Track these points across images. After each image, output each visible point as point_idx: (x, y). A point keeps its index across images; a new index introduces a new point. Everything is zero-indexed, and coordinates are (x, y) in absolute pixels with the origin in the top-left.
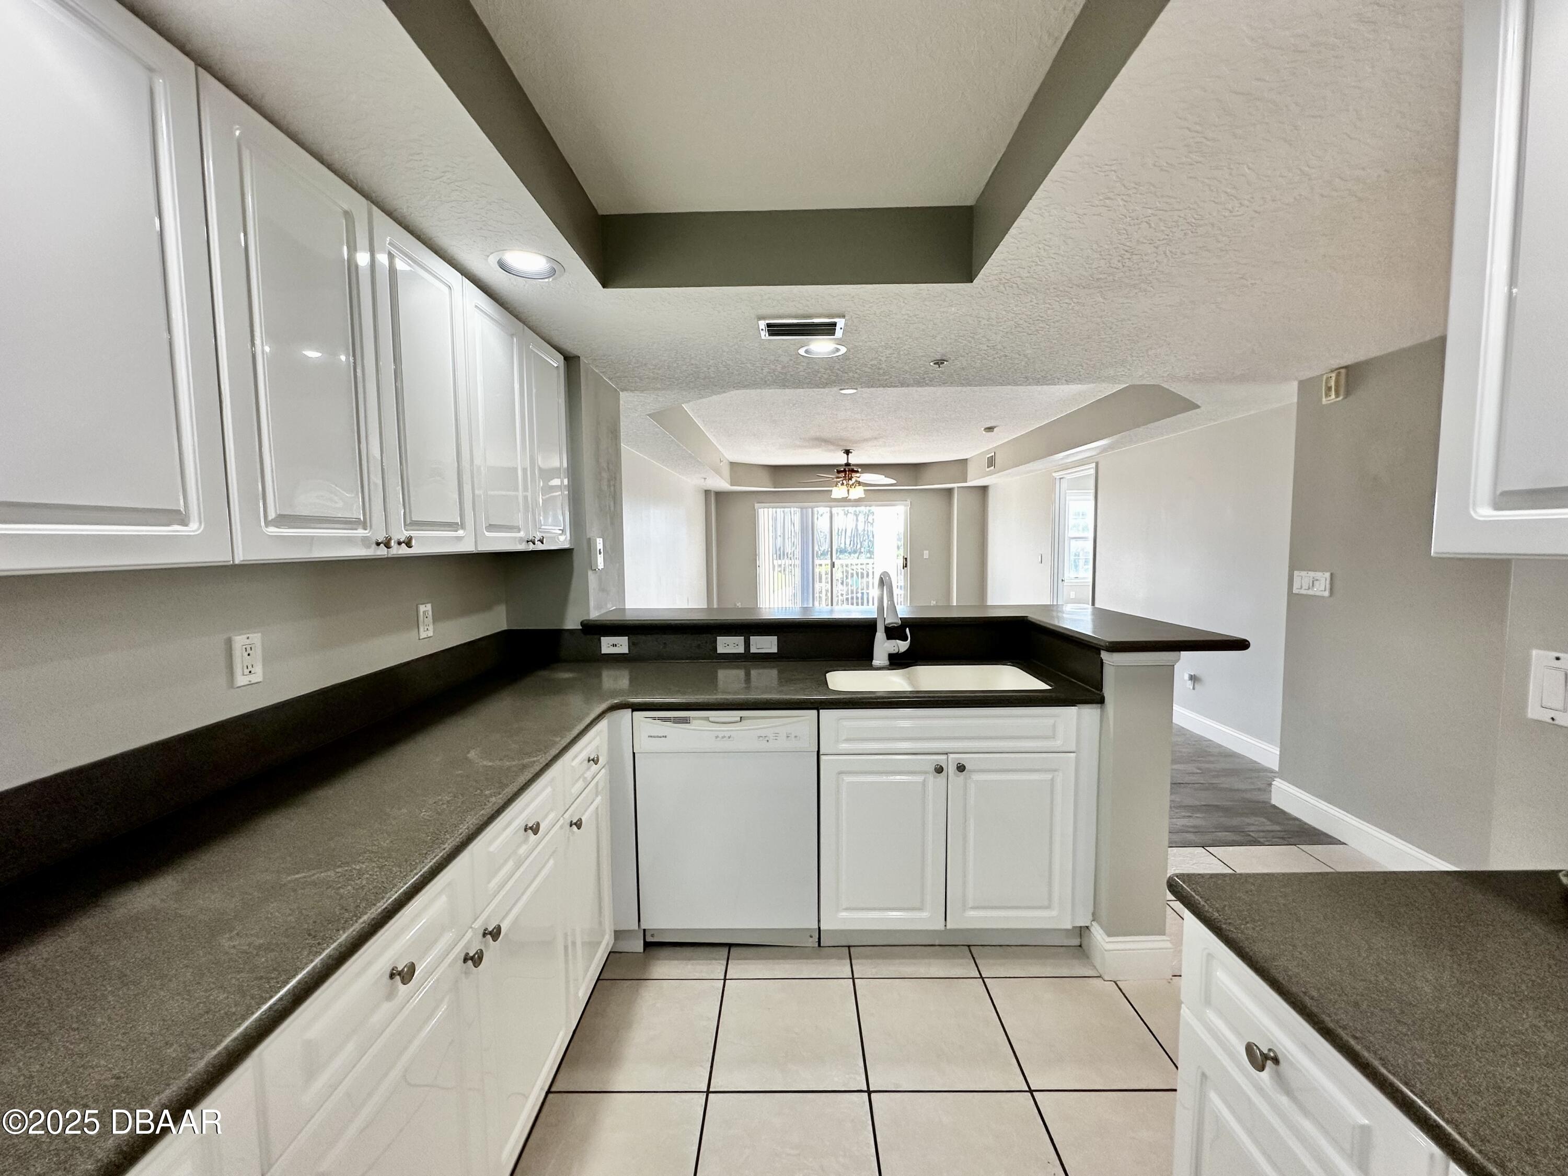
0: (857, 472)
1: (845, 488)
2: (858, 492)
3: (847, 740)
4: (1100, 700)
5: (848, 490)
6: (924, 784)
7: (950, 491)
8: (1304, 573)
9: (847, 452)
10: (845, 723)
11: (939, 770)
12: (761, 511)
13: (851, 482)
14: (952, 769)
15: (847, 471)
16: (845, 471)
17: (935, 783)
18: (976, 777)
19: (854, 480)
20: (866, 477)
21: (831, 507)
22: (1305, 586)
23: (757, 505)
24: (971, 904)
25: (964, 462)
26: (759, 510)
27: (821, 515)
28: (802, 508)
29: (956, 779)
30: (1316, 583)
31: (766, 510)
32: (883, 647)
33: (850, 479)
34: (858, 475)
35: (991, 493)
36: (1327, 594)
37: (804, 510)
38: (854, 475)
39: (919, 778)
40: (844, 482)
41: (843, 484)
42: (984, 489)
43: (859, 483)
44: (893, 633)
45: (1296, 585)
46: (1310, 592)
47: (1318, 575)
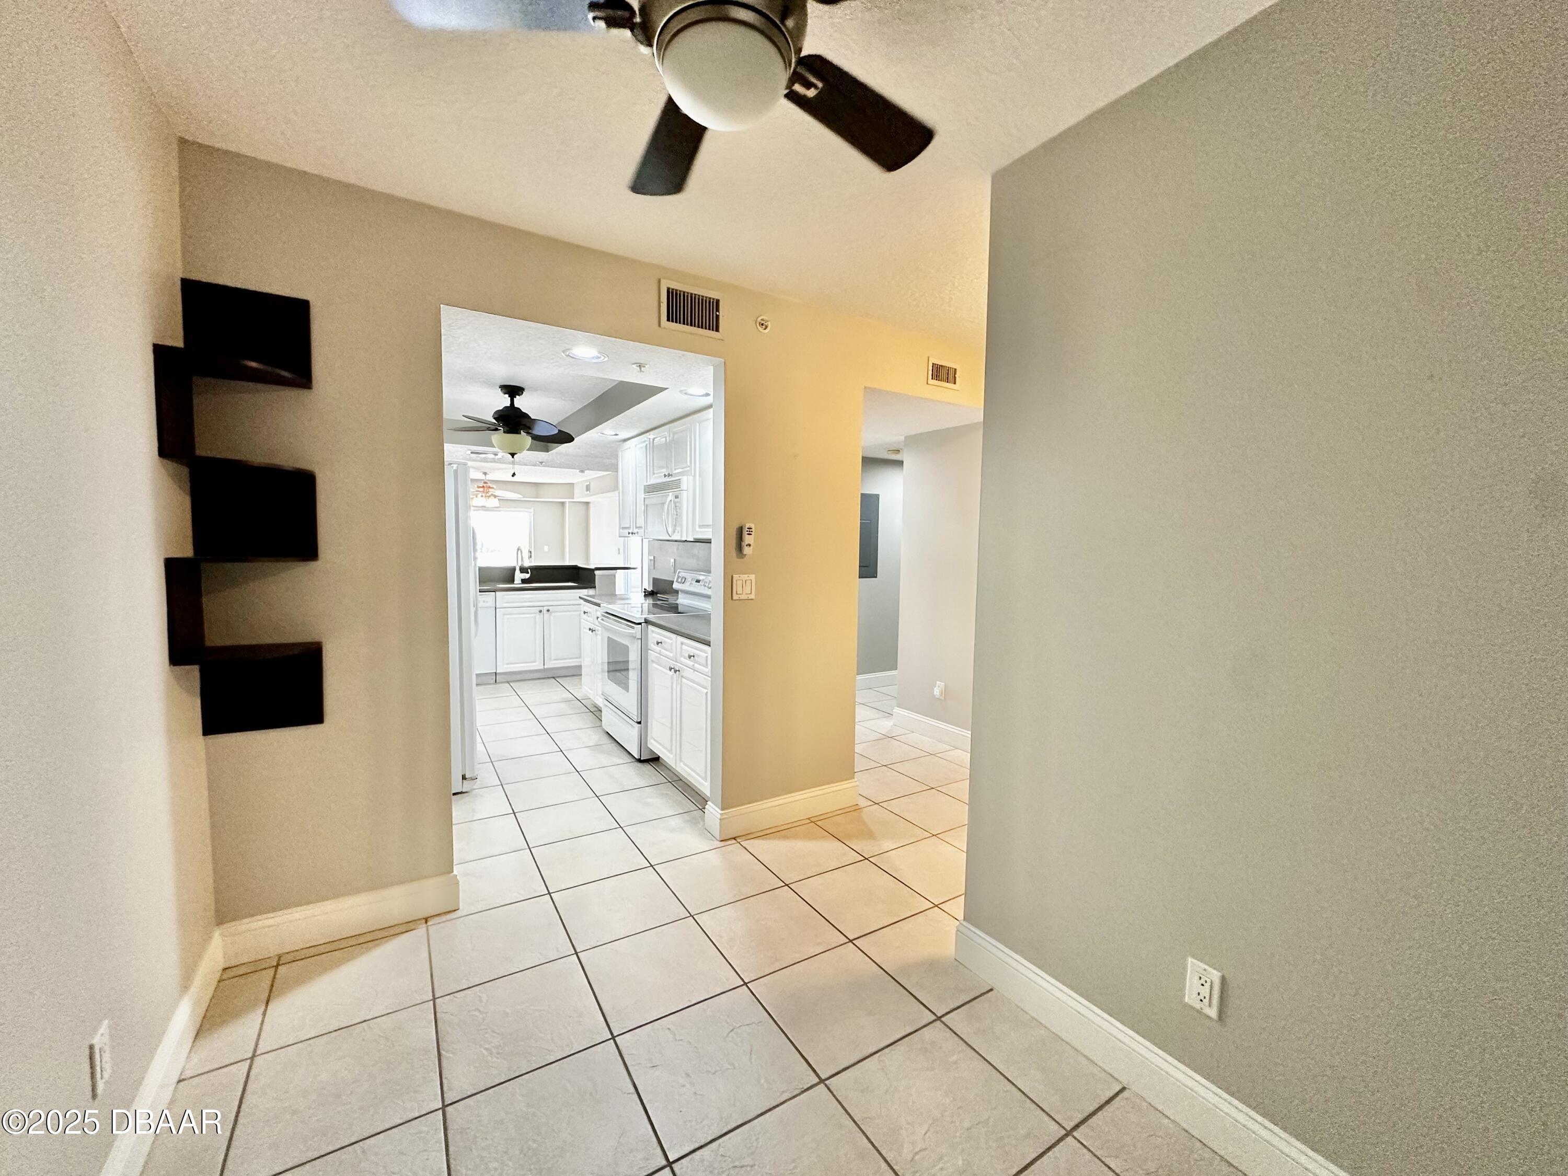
0: (492, 488)
1: (484, 499)
2: (493, 502)
3: (507, 603)
4: (595, 585)
5: (487, 501)
6: (535, 617)
7: (563, 504)
9: (485, 474)
10: (503, 597)
11: (540, 611)
13: (488, 495)
14: (545, 611)
15: (485, 487)
16: (483, 487)
17: (539, 617)
18: (553, 614)
19: (490, 493)
20: (498, 492)
24: (552, 658)
25: (573, 484)
29: (546, 615)
32: (519, 576)
33: (487, 493)
34: (493, 490)
35: (591, 505)
38: (490, 490)
39: (533, 615)
40: (484, 495)
41: (482, 496)
43: (495, 497)
44: (523, 570)
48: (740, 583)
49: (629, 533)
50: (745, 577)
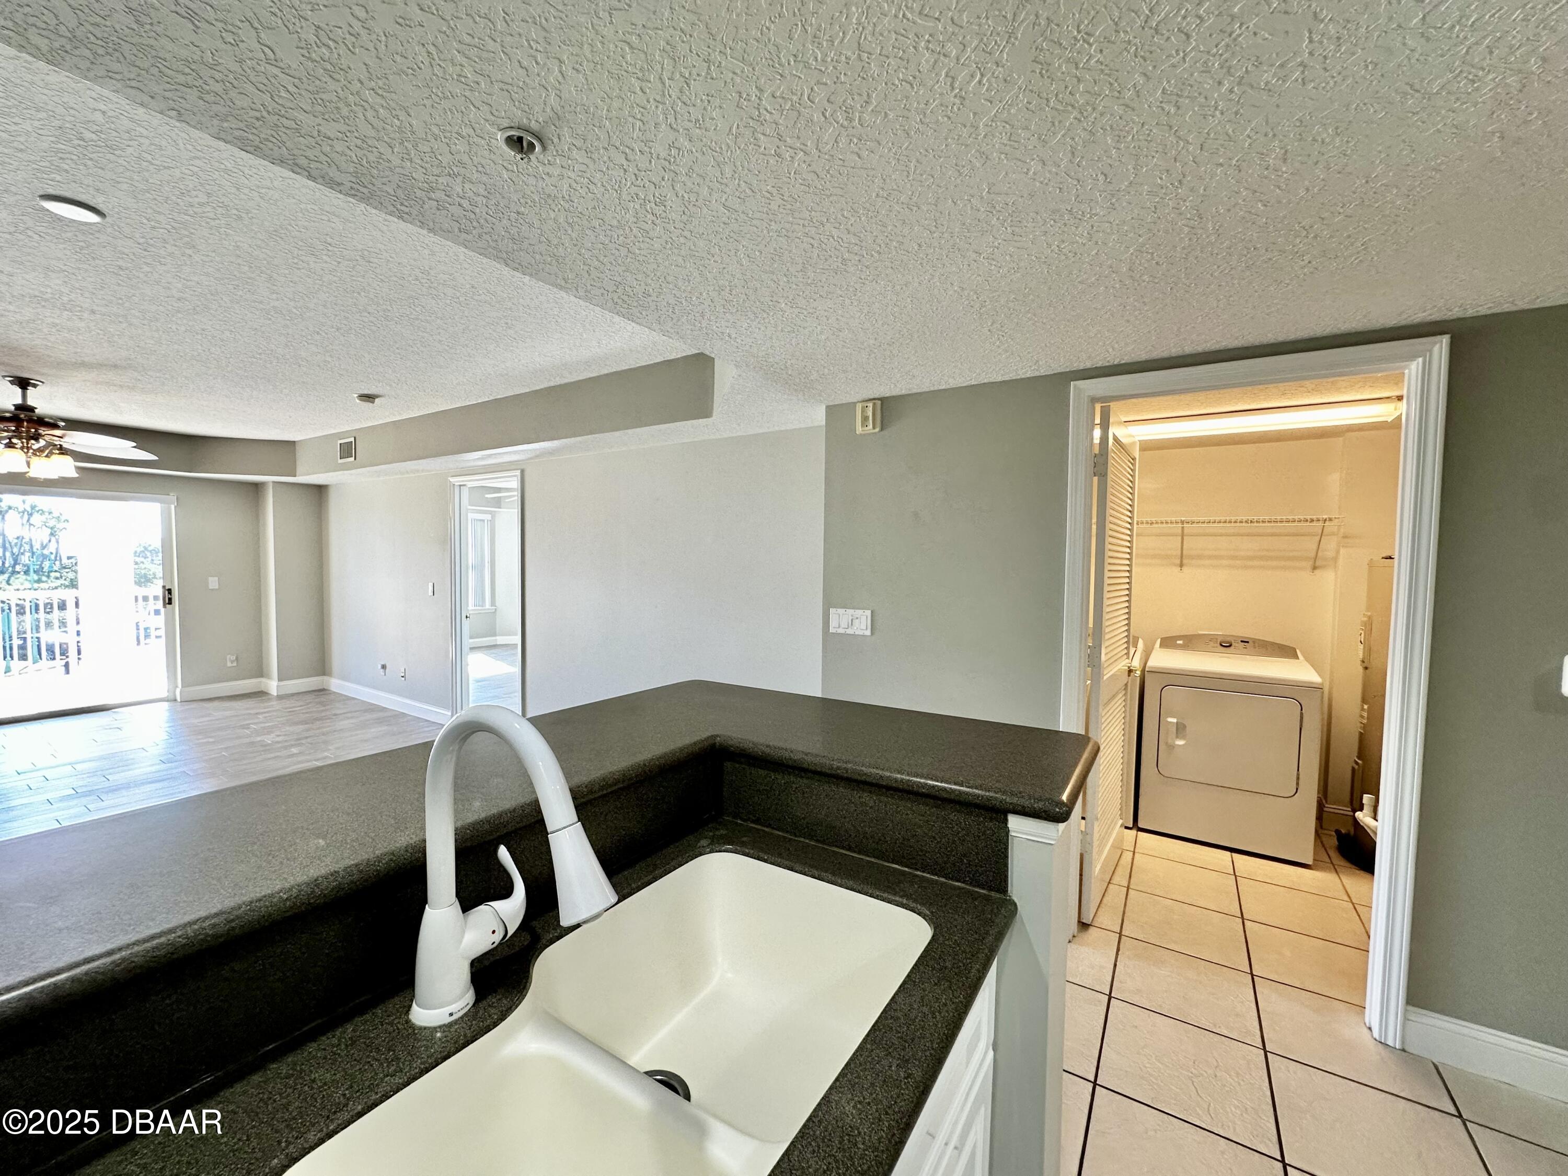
7: (257, 488)
8: (841, 611)
19: (45, 442)
22: (844, 624)
25: (294, 444)
30: (856, 622)
34: (55, 434)
35: (335, 497)
36: (868, 633)
42: (320, 490)
45: (833, 623)
46: (850, 631)
47: (859, 612)
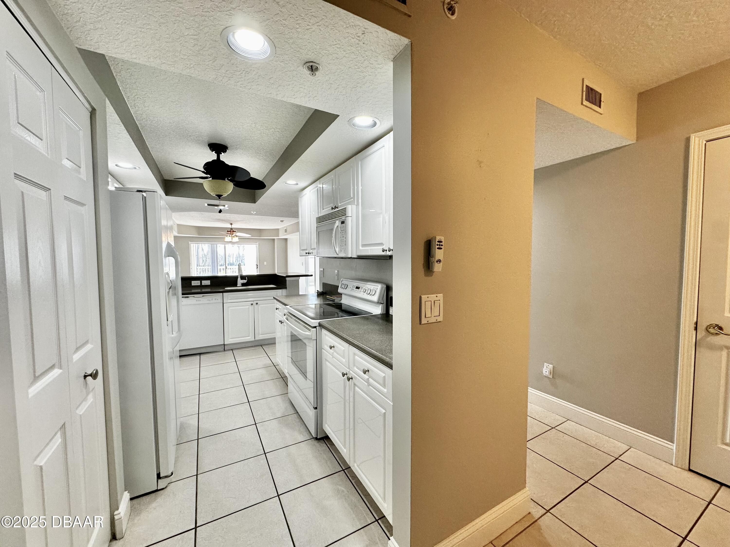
1: (230, 238)
2: (236, 239)
3: (230, 299)
4: (286, 288)
5: (232, 239)
6: (249, 308)
9: (231, 224)
10: (229, 296)
11: (252, 304)
12: (192, 245)
13: (233, 235)
14: (255, 304)
15: (231, 231)
16: (230, 231)
17: (251, 308)
18: (260, 306)
19: (234, 235)
20: (238, 234)
21: (225, 244)
23: (190, 242)
26: (191, 245)
27: (220, 248)
28: (212, 244)
29: (256, 306)
31: (194, 245)
32: (240, 282)
34: (236, 233)
37: (213, 245)
38: (234, 233)
41: (230, 236)
42: (286, 240)
43: (237, 236)
44: (243, 278)
48: (428, 304)
49: (306, 253)
50: (433, 297)
